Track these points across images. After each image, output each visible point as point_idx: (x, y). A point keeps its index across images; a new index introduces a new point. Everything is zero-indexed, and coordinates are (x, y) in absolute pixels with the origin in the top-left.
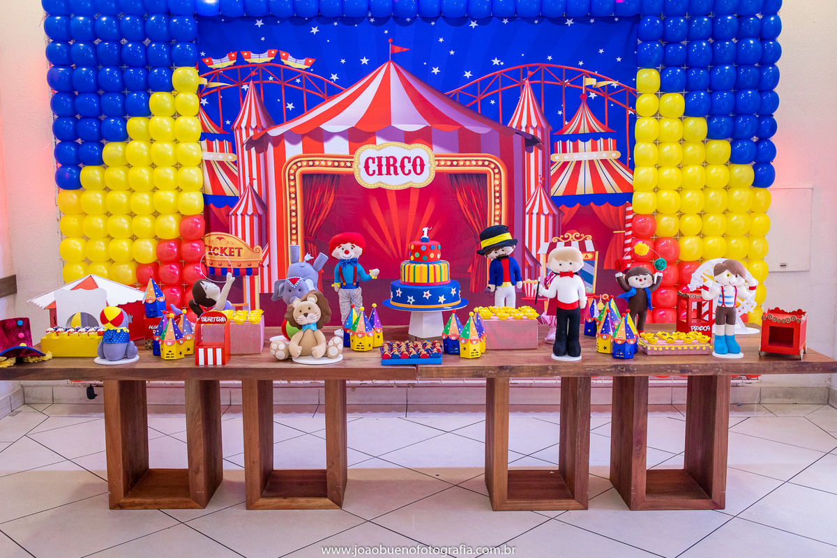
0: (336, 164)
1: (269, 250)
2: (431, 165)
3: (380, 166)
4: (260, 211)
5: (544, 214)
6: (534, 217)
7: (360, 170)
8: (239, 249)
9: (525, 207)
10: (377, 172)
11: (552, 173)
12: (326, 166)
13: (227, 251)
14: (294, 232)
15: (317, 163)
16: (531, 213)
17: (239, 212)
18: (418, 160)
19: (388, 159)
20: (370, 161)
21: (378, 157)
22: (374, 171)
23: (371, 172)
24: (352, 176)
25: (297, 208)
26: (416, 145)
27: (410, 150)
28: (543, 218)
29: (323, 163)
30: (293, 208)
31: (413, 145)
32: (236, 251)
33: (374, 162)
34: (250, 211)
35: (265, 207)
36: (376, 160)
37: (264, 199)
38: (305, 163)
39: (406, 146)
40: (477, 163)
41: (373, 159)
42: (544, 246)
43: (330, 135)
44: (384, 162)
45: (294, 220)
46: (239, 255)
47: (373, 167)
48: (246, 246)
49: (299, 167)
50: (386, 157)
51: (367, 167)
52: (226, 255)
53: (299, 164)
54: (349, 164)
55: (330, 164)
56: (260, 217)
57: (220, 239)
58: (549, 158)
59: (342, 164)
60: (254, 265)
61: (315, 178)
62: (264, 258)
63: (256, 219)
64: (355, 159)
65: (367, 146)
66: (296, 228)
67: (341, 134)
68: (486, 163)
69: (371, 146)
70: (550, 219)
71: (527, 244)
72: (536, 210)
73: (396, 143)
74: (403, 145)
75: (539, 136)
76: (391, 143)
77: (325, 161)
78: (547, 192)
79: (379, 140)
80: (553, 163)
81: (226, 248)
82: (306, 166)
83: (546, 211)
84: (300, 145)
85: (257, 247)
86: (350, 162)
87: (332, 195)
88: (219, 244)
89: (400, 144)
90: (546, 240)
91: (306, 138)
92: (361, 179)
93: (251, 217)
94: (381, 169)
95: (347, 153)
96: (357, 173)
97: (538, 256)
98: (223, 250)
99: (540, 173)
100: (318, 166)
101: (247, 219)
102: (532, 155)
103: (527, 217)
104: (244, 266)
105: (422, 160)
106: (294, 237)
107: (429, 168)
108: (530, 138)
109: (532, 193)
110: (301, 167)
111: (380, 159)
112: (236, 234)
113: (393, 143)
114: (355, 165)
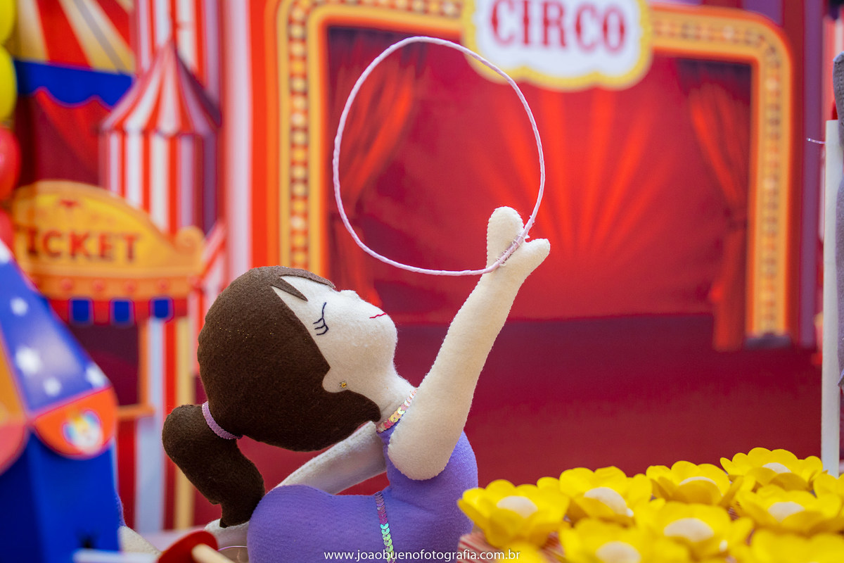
0: (418, 5)
1: (224, 246)
4: (200, 124)
8: (131, 240)
12: (392, 8)
13: (92, 246)
14: (299, 189)
17: (136, 123)
20: (504, 6)
23: (505, 35)
25: (307, 121)
30: (299, 120)
32: (120, 249)
34: (169, 123)
35: (216, 114)
37: (212, 87)
44: (535, 12)
45: (299, 155)
46: (130, 255)
48: (153, 228)
49: (317, 4)
52: (88, 255)
54: (450, 8)
56: (200, 144)
57: (69, 204)
59: (434, 6)
60: (176, 290)
62: (210, 265)
63: (186, 150)
81: (86, 236)
85: (188, 232)
86: (454, 3)
88: (68, 223)
93: (173, 141)
98: (77, 243)
101: (159, 148)
104: (147, 292)
106: (299, 206)
110: (323, 3)
112: (123, 190)
114: (465, 14)
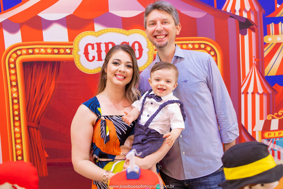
0: (56, 51)
2: (150, 49)
3: (99, 52)
5: (258, 93)
6: (250, 96)
7: (79, 56)
9: (240, 87)
10: (96, 58)
11: (266, 54)
12: (46, 53)
15: (37, 51)
16: (246, 93)
18: (137, 46)
19: (107, 45)
20: (90, 47)
21: (97, 43)
22: (94, 57)
23: (91, 58)
24: (71, 63)
25: (18, 96)
26: (134, 30)
27: (128, 35)
28: (257, 97)
29: (43, 51)
30: (15, 95)
31: (131, 31)
33: (93, 48)
36: (96, 46)
38: (24, 52)
39: (124, 31)
40: (193, 47)
41: (93, 45)
42: (260, 124)
43: (48, 23)
44: (103, 48)
45: (16, 107)
47: (93, 53)
49: (18, 56)
50: (105, 43)
51: (86, 53)
53: (19, 53)
54: (68, 51)
55: (49, 51)
58: (262, 39)
59: (62, 51)
61: (35, 67)
64: (75, 46)
65: (86, 33)
66: (19, 115)
67: (60, 22)
68: (203, 46)
69: (89, 32)
70: (265, 98)
71: (243, 122)
72: (251, 90)
73: (115, 29)
74: (121, 30)
75: (252, 19)
76: (109, 29)
77: (45, 48)
78: (261, 71)
79: (98, 27)
80: (266, 44)
82: (26, 54)
83: (261, 91)
84: (19, 34)
86: (70, 49)
87: (53, 82)
89: (118, 30)
90: (261, 118)
91: (25, 27)
92: (81, 65)
94: (101, 55)
95: (66, 39)
96: (77, 59)
97: (254, 133)
99: (254, 54)
100: (38, 54)
102: (246, 37)
103: (243, 96)
105: (140, 45)
106: (17, 124)
107: (148, 53)
108: (244, 21)
109: (247, 74)
110: (21, 55)
111: (99, 45)
113: (112, 29)
114: (74, 52)
